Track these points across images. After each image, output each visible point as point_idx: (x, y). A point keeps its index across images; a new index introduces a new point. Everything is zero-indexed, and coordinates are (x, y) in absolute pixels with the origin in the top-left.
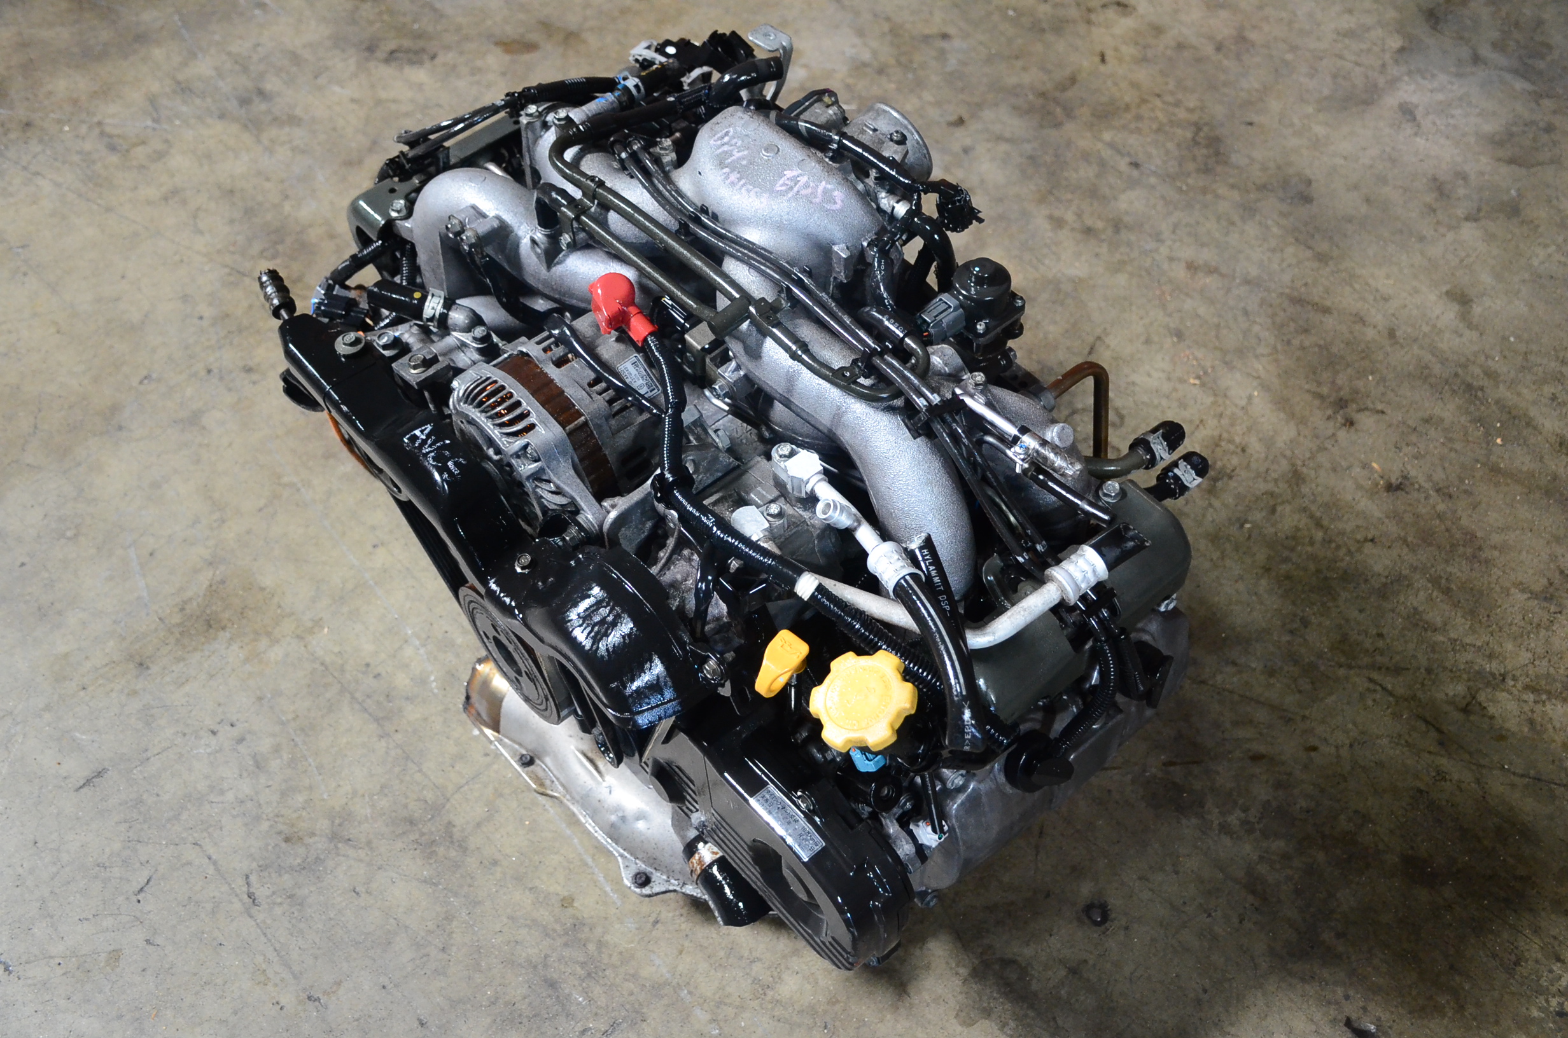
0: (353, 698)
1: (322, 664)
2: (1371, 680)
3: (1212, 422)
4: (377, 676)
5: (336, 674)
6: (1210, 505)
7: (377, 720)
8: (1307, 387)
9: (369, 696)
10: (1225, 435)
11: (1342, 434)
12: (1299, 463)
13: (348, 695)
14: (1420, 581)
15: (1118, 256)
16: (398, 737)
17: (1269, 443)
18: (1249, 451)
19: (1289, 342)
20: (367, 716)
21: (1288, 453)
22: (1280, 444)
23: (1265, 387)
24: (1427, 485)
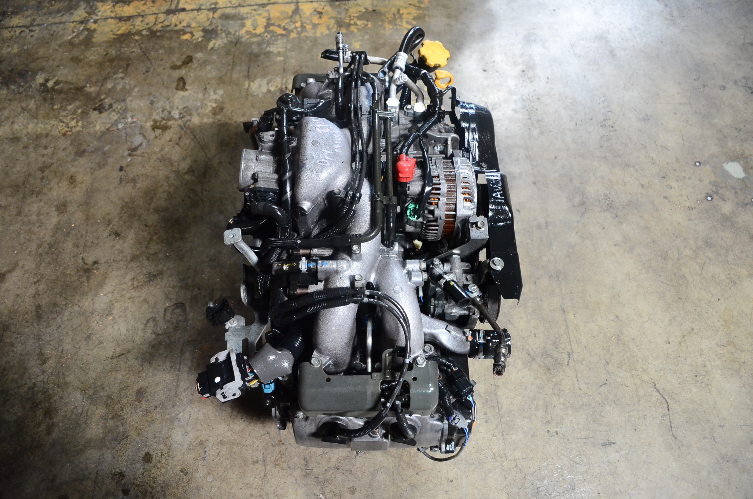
0: (499, 411)
1: (503, 435)
2: (202, 192)
3: (128, 296)
4: (486, 414)
5: (500, 427)
6: (168, 269)
7: (496, 394)
8: (86, 284)
9: (493, 407)
10: (131, 287)
11: (103, 261)
12: (127, 262)
13: (501, 413)
14: (153, 205)
15: (57, 389)
16: (492, 382)
17: (124, 276)
18: (133, 277)
19: (65, 305)
20: (498, 399)
21: (125, 267)
22: (122, 272)
23: (96, 295)
24: (109, 229)
